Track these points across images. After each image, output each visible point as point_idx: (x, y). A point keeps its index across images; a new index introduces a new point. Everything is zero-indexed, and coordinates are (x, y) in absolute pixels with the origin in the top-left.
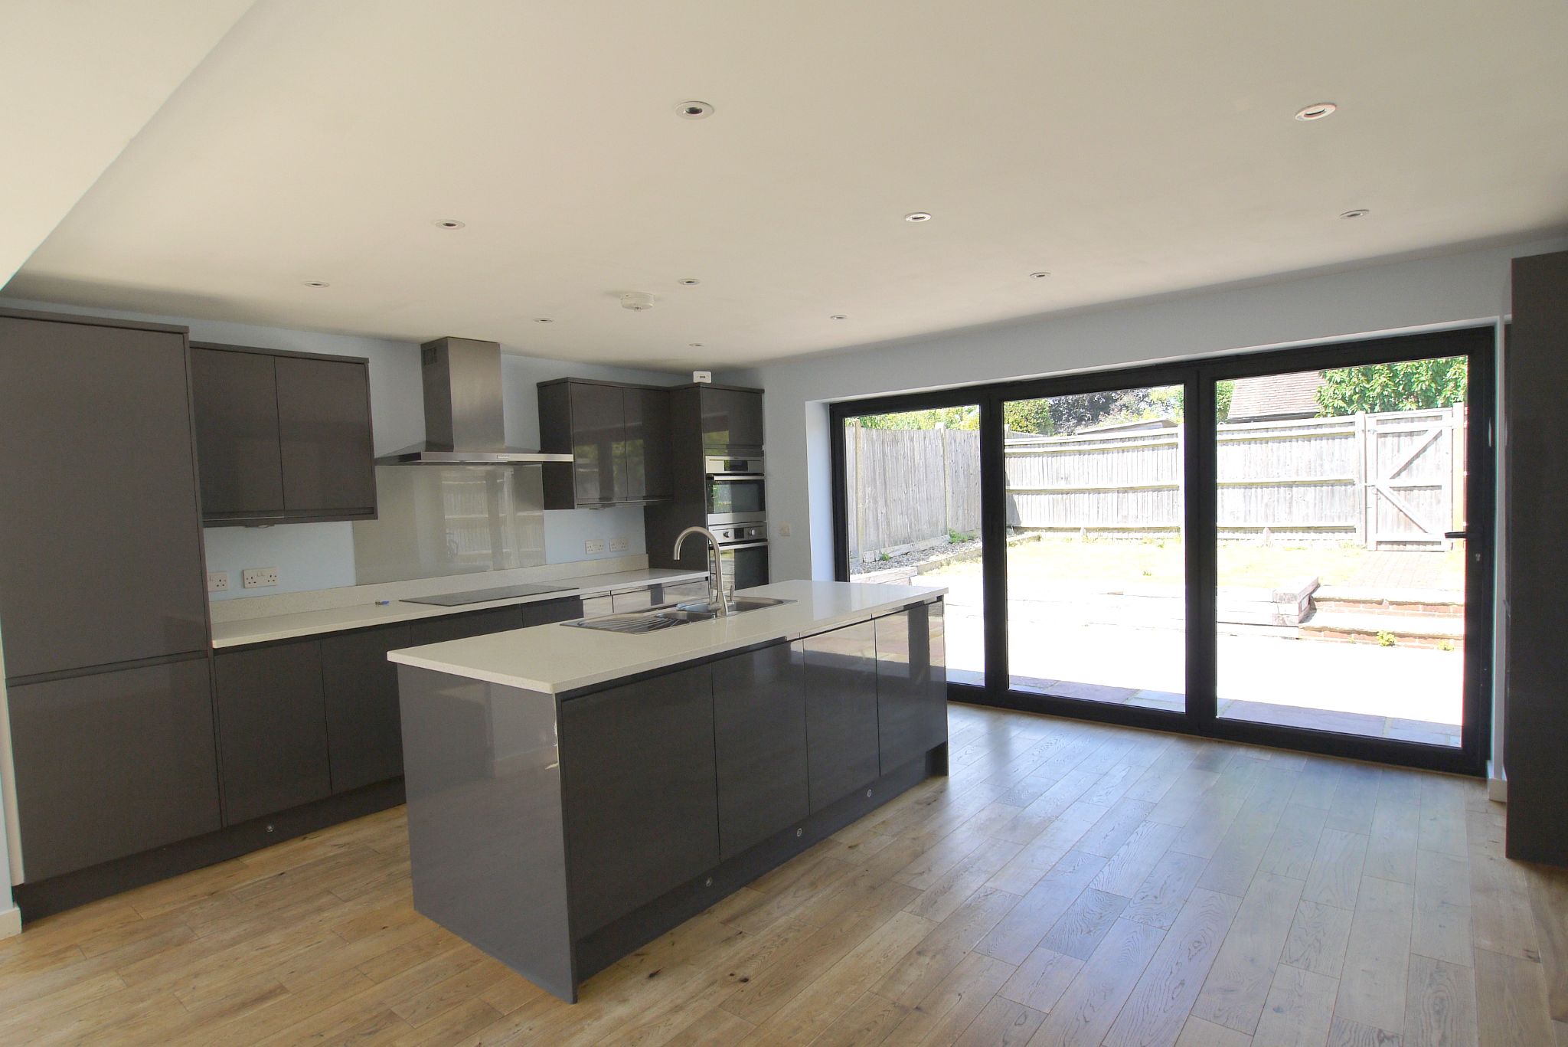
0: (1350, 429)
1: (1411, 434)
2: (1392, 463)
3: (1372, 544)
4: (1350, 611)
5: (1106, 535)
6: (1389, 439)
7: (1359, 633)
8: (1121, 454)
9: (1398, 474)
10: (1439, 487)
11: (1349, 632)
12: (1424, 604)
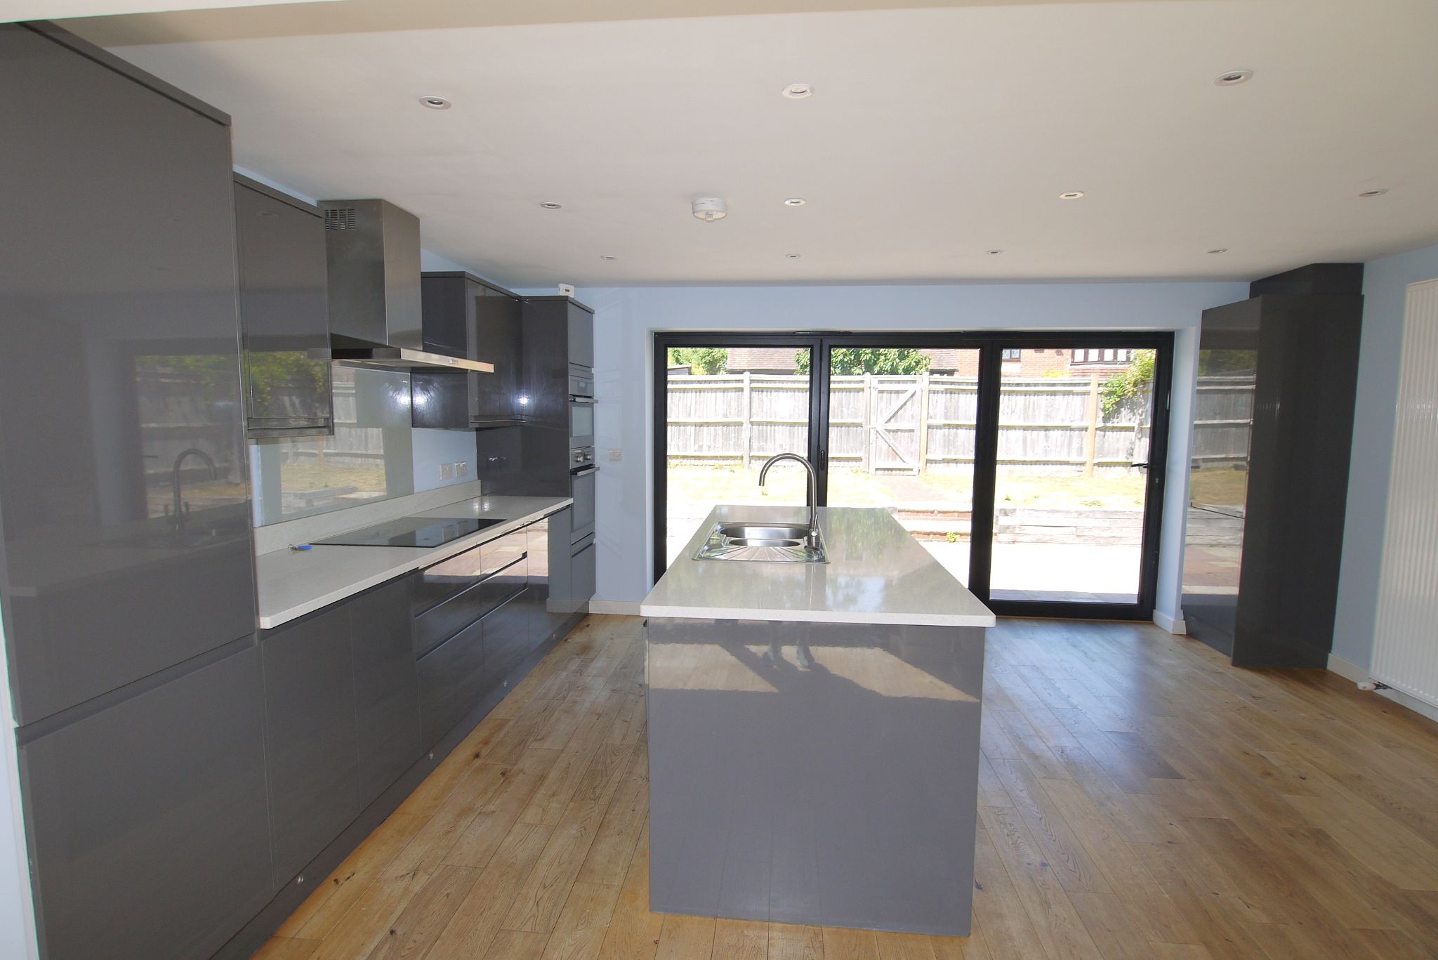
0: (860, 386)
1: (898, 392)
2: (886, 412)
3: (872, 471)
4: (914, 519)
5: (685, 461)
6: (885, 395)
7: (935, 534)
8: (698, 393)
9: (889, 420)
10: (913, 431)
11: (929, 534)
12: (958, 512)
